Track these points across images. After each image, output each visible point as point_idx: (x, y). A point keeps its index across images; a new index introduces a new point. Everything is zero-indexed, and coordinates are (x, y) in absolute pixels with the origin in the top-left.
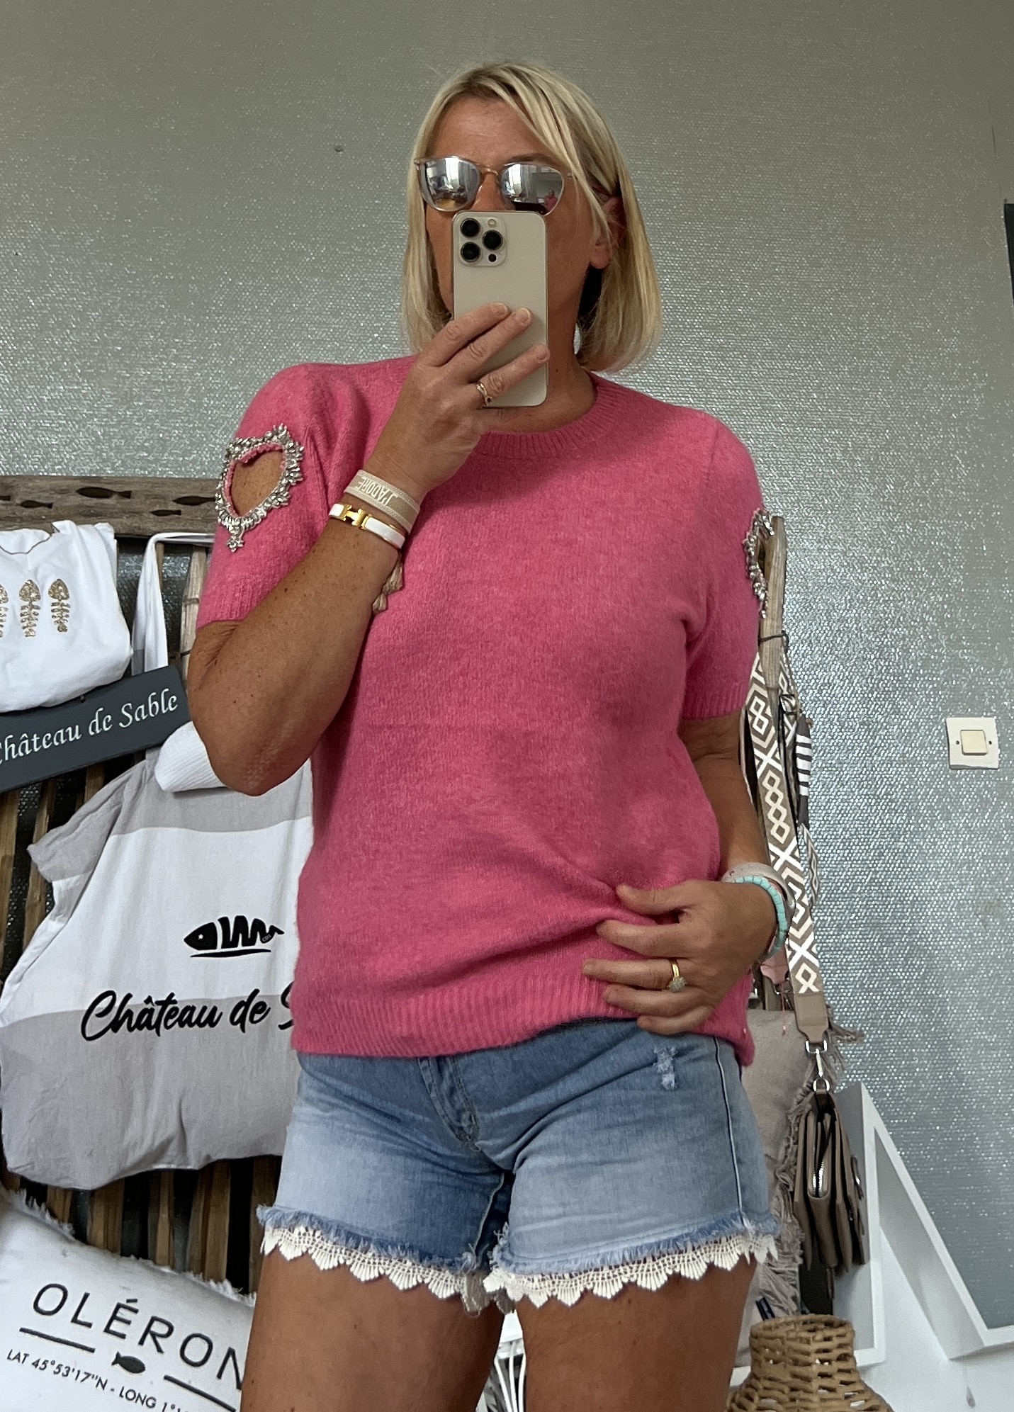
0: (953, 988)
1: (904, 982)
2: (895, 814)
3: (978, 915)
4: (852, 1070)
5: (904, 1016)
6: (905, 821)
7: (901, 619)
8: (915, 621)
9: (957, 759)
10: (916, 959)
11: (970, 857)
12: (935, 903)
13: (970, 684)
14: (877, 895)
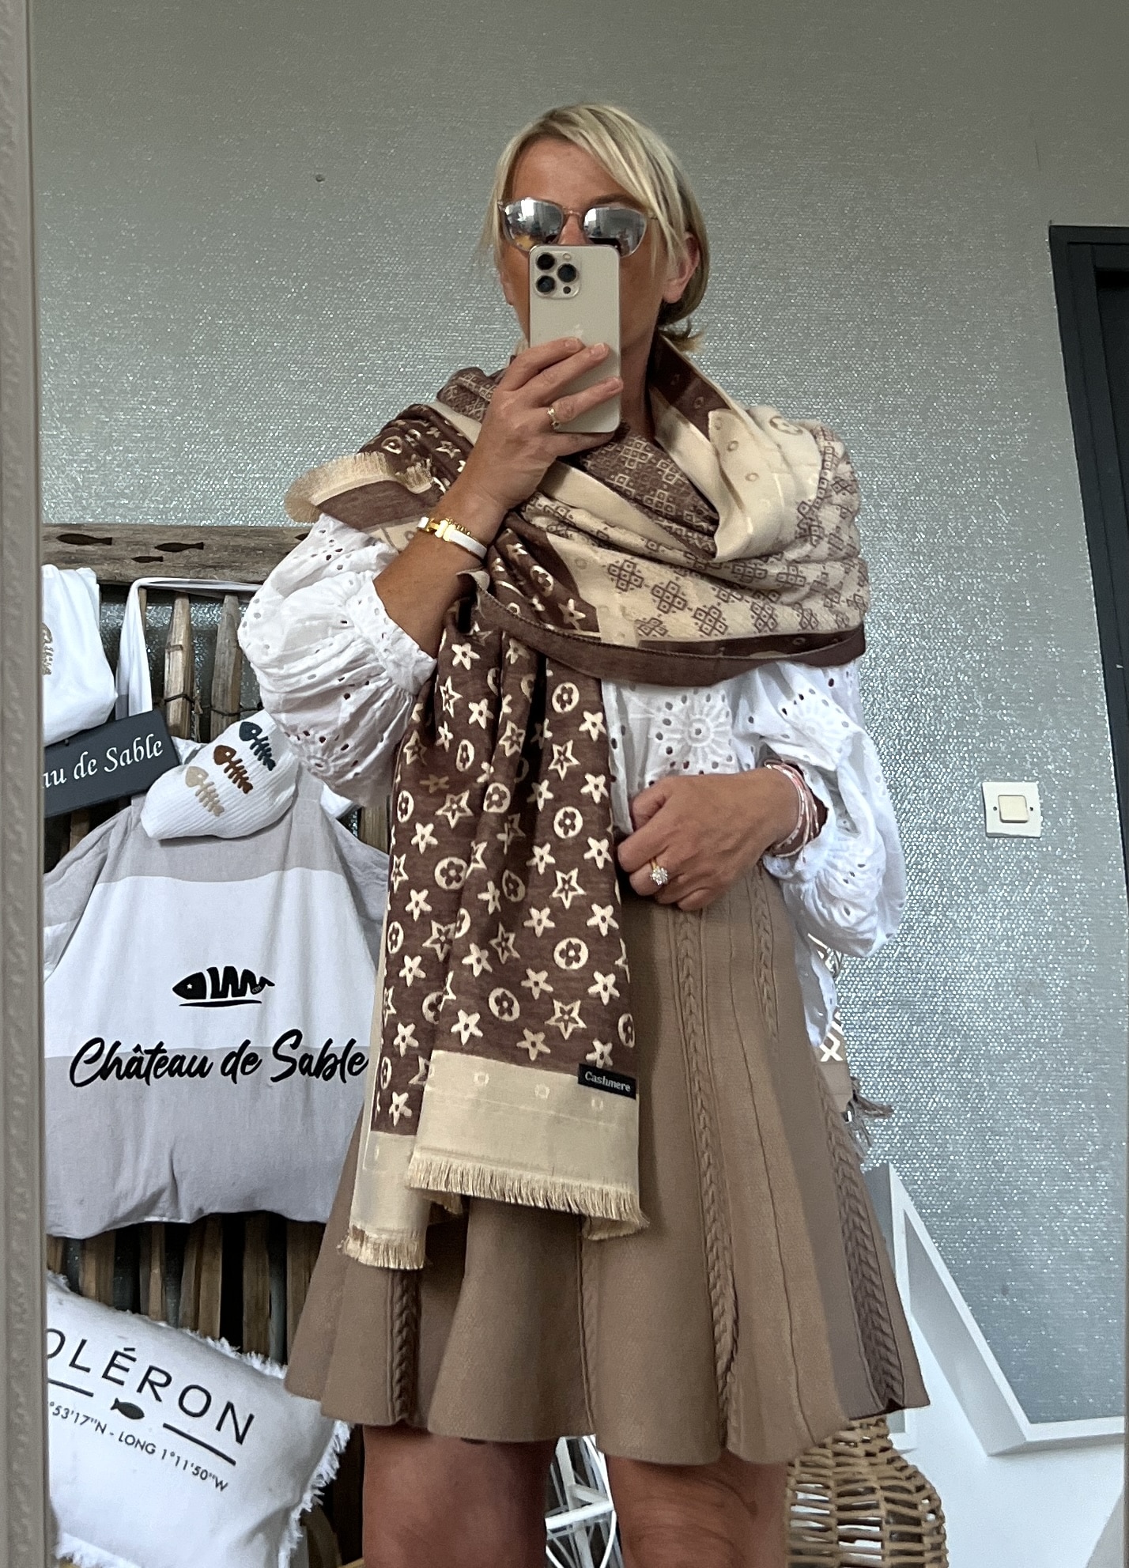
0: (990, 1073)
1: (936, 1064)
2: (926, 884)
3: (1018, 996)
4: (880, 1155)
5: (937, 1100)
6: (936, 893)
7: (933, 677)
8: (949, 681)
9: (994, 826)
10: (949, 1039)
11: (1010, 933)
12: (970, 981)
13: (1009, 746)
14: (906, 971)
